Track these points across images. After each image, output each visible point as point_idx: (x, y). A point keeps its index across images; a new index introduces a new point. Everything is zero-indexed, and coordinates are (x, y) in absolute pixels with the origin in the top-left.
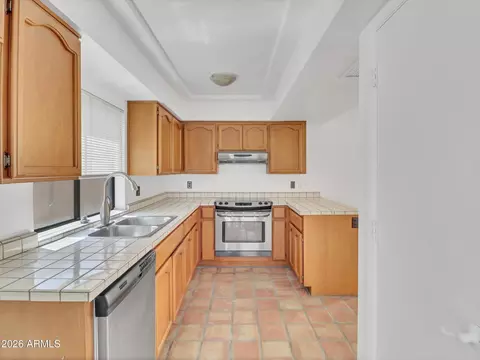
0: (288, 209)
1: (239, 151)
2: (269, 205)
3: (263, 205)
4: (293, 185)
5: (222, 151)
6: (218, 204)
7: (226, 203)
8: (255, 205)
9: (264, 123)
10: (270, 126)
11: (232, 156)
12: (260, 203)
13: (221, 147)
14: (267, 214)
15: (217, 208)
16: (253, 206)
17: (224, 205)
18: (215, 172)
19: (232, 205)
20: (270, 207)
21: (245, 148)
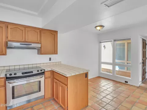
0: (53, 72)
1: (23, 42)
2: (43, 71)
3: (40, 72)
4: (50, 59)
5: (10, 41)
6: (8, 76)
7: (15, 74)
8: (35, 72)
9: (39, 29)
10: (41, 31)
11: (18, 44)
12: (38, 71)
13: (9, 39)
14: (42, 76)
15: (7, 78)
16: (34, 73)
17: (13, 76)
18: (5, 54)
19: (19, 74)
20: (44, 73)
21: (26, 40)
